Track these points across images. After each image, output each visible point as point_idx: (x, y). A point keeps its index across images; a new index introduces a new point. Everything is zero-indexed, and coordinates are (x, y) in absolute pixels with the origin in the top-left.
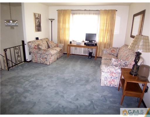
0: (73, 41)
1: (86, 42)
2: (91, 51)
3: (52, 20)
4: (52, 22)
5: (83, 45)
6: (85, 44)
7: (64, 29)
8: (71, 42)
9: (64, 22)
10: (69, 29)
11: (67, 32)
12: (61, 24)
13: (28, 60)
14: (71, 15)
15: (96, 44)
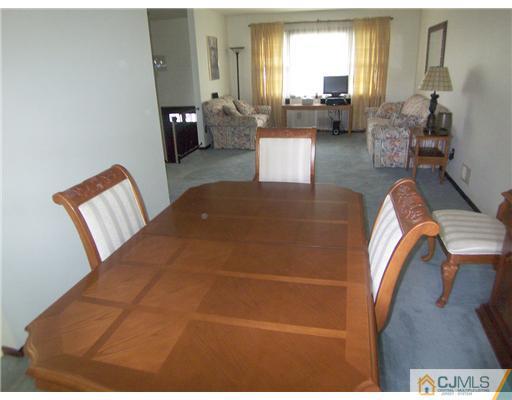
0: (293, 97)
1: (324, 96)
2: (336, 119)
3: (237, 51)
4: (237, 54)
5: (317, 104)
6: (323, 101)
7: (270, 70)
8: (287, 101)
9: (269, 54)
10: (281, 69)
11: (277, 77)
12: (262, 59)
13: (204, 146)
14: (285, 36)
15: (349, 101)
